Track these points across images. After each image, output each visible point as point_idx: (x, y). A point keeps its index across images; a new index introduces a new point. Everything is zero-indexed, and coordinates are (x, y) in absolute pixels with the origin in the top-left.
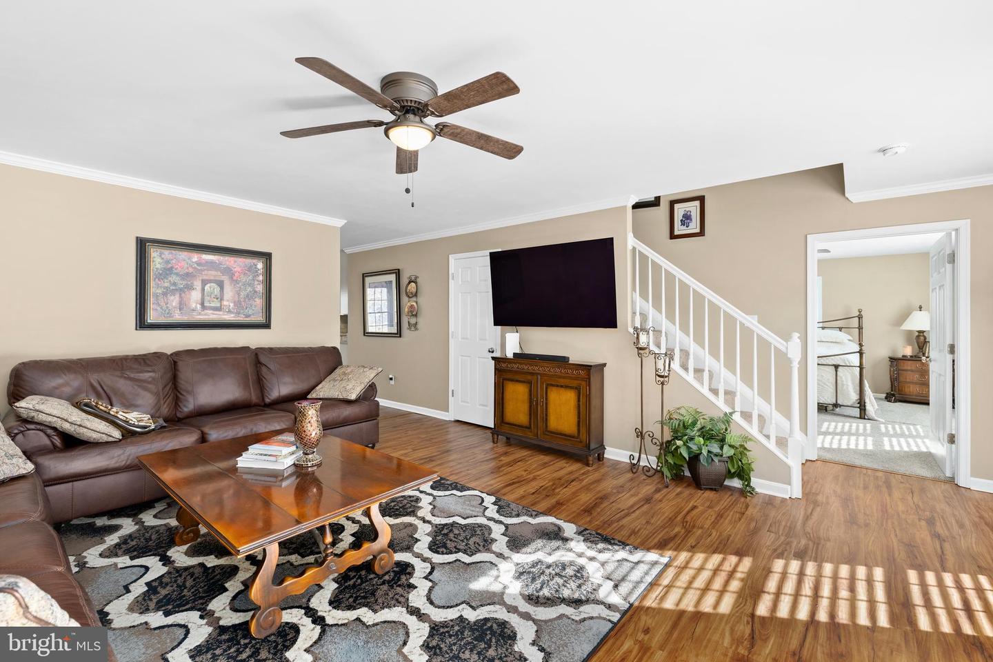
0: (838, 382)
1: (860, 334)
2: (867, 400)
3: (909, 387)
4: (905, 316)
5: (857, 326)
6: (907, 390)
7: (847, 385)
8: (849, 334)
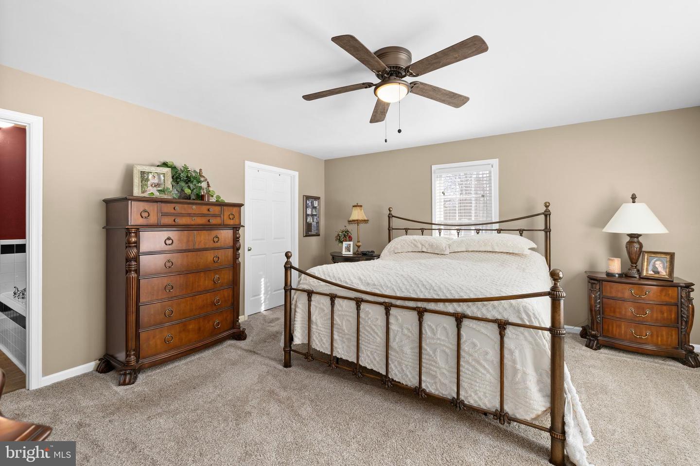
0: (505, 361)
1: (547, 239)
2: (569, 419)
3: (619, 326)
4: (609, 211)
5: (543, 227)
6: (616, 331)
7: (524, 373)
8: (532, 239)
